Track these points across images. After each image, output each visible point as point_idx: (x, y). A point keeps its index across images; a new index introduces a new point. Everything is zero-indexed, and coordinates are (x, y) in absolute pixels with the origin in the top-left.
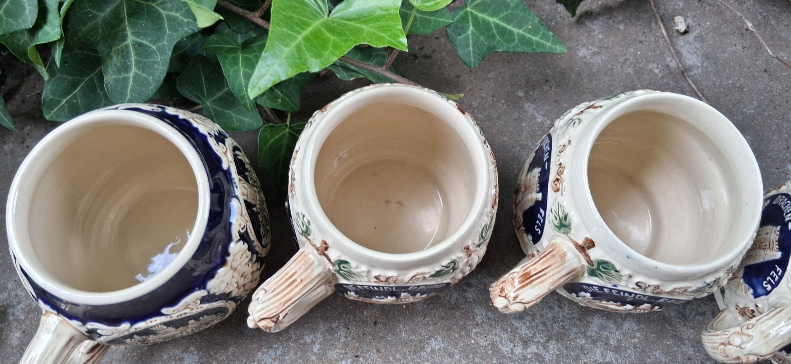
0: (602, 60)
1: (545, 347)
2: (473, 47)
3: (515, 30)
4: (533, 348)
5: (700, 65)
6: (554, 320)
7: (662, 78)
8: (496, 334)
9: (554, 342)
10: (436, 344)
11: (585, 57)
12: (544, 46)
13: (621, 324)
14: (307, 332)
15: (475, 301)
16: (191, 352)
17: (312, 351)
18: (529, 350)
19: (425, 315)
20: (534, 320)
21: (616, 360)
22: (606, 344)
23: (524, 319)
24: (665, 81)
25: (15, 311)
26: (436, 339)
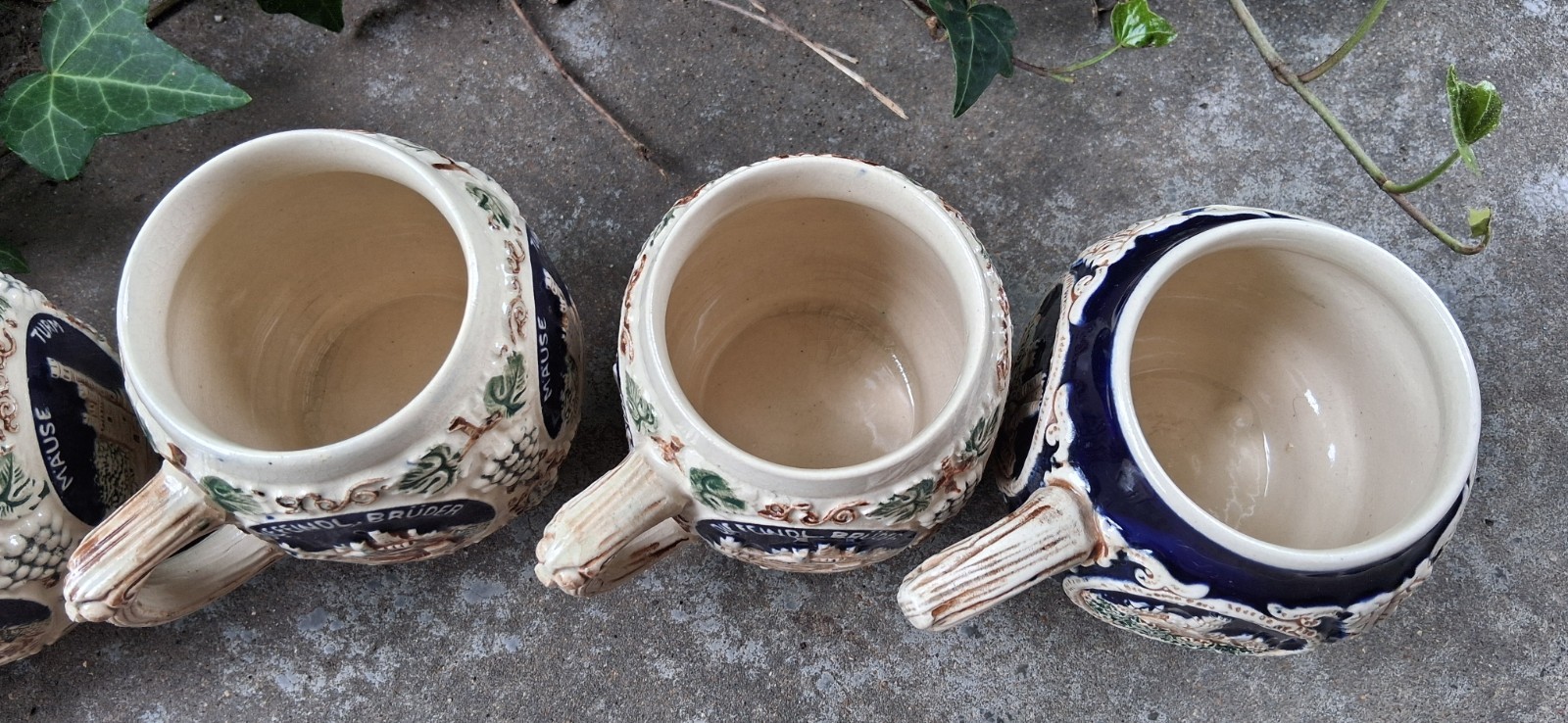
0: (416, 94)
1: (369, 662)
2: (60, 141)
3: (145, 87)
4: (347, 672)
5: (604, 54)
6: (384, 606)
7: (536, 97)
8: (270, 667)
9: (388, 648)
11: (383, 97)
12: (202, 102)
13: (515, 574)
15: (222, 616)
18: (339, 678)
19: (126, 671)
21: (513, 645)
22: (490, 621)
24: (543, 101)
26: (153, 710)
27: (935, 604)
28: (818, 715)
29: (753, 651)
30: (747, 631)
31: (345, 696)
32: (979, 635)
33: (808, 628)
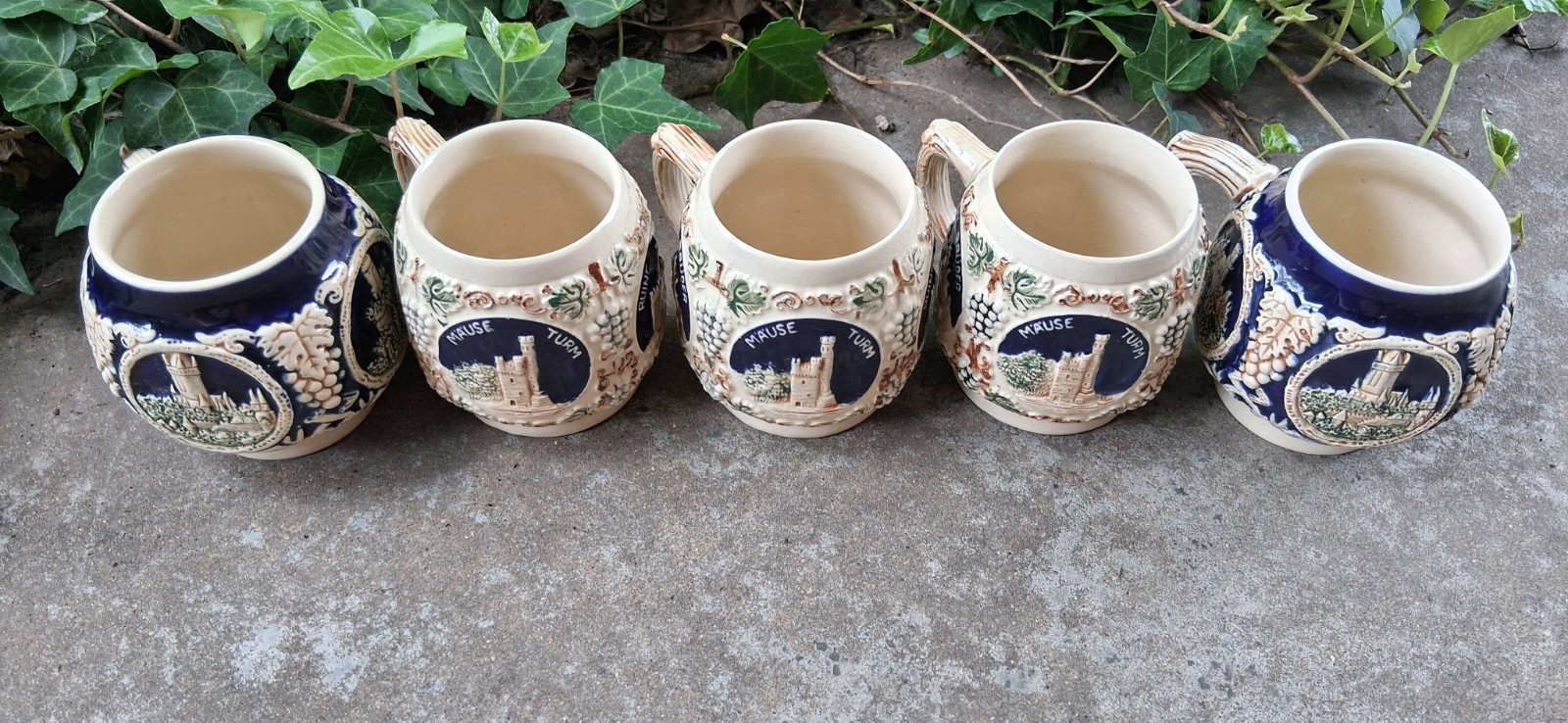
1: (752, 461)
2: (606, 131)
3: (658, 116)
4: (736, 465)
8: (684, 457)
9: (765, 455)
10: (602, 477)
14: (419, 487)
15: (652, 426)
16: (253, 528)
17: (426, 508)
18: (730, 468)
19: (584, 449)
20: (735, 436)
21: (850, 462)
23: (721, 435)
25: (5, 516)
26: (601, 473)
28: (1068, 527)
29: (1018, 485)
30: (1014, 473)
31: (734, 479)
32: (1184, 494)
33: (1059, 476)
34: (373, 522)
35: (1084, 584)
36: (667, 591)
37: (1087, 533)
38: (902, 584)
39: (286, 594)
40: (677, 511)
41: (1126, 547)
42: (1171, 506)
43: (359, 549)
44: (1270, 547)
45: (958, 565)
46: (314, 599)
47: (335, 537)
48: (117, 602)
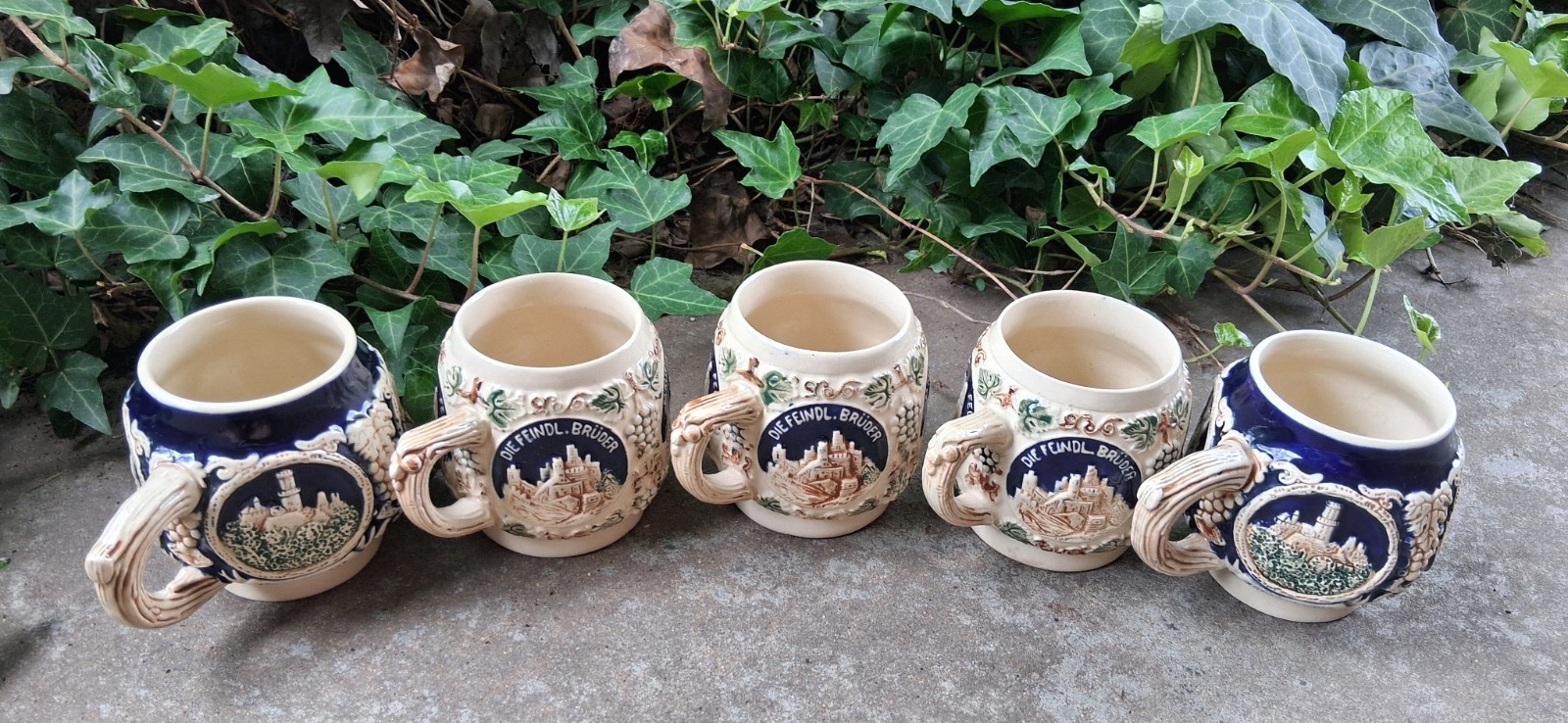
1: (773, 593)
3: (686, 302)
4: (758, 596)
8: (709, 588)
9: (784, 588)
10: (634, 604)
14: (461, 609)
15: (680, 562)
16: (303, 642)
17: (467, 627)
18: (753, 598)
19: (615, 580)
20: (756, 572)
21: (864, 596)
22: (849, 583)
23: (743, 571)
25: (63, 627)
26: (632, 600)
27: (1164, 485)
28: (1070, 654)
29: (1022, 618)
30: (1017, 608)
31: (756, 608)
32: (1175, 629)
33: (1059, 610)
34: (418, 638)
35: (1090, 703)
36: (695, 703)
37: (1089, 660)
38: (917, 701)
39: (332, 700)
40: (703, 634)
41: (1126, 672)
42: (1164, 639)
43: (403, 662)
44: (1259, 675)
45: (970, 685)
46: (359, 704)
47: (380, 651)
48: (168, 704)
